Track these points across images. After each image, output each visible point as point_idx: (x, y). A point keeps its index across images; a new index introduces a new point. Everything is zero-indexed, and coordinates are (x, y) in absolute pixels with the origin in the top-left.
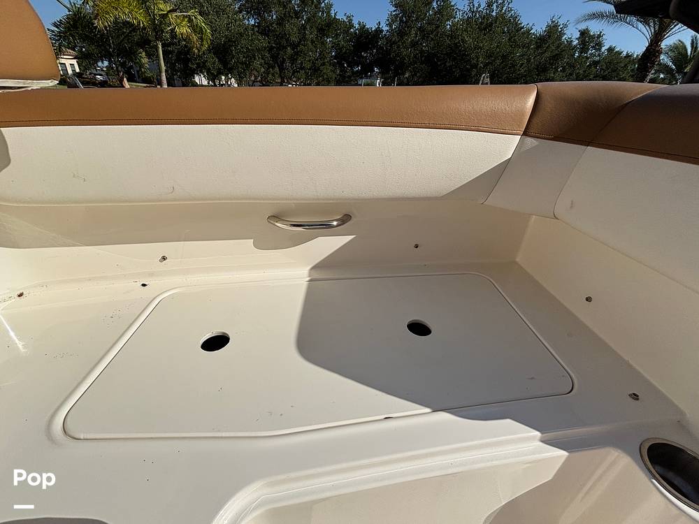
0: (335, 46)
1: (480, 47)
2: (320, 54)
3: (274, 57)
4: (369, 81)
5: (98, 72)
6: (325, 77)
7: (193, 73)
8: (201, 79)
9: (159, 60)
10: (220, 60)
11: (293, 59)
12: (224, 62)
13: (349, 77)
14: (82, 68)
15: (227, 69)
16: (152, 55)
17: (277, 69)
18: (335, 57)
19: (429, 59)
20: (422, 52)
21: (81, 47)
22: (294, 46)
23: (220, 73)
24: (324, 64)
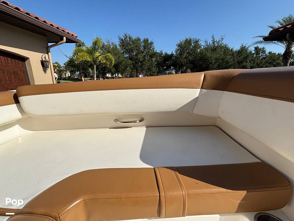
0: (156, 61)
1: (212, 57)
2: (151, 64)
3: (134, 67)
4: (170, 71)
5: (76, 75)
6: (153, 71)
7: (106, 73)
8: (109, 75)
9: (94, 70)
10: (115, 69)
11: (141, 67)
12: (117, 69)
13: (162, 71)
14: (71, 75)
15: (118, 72)
16: (93, 69)
17: (135, 70)
18: (156, 65)
19: (192, 62)
20: (189, 60)
21: (72, 68)
22: (141, 62)
23: (115, 73)
24: (152, 67)
